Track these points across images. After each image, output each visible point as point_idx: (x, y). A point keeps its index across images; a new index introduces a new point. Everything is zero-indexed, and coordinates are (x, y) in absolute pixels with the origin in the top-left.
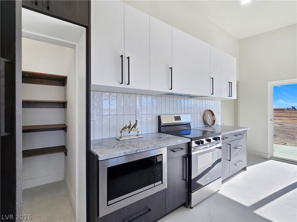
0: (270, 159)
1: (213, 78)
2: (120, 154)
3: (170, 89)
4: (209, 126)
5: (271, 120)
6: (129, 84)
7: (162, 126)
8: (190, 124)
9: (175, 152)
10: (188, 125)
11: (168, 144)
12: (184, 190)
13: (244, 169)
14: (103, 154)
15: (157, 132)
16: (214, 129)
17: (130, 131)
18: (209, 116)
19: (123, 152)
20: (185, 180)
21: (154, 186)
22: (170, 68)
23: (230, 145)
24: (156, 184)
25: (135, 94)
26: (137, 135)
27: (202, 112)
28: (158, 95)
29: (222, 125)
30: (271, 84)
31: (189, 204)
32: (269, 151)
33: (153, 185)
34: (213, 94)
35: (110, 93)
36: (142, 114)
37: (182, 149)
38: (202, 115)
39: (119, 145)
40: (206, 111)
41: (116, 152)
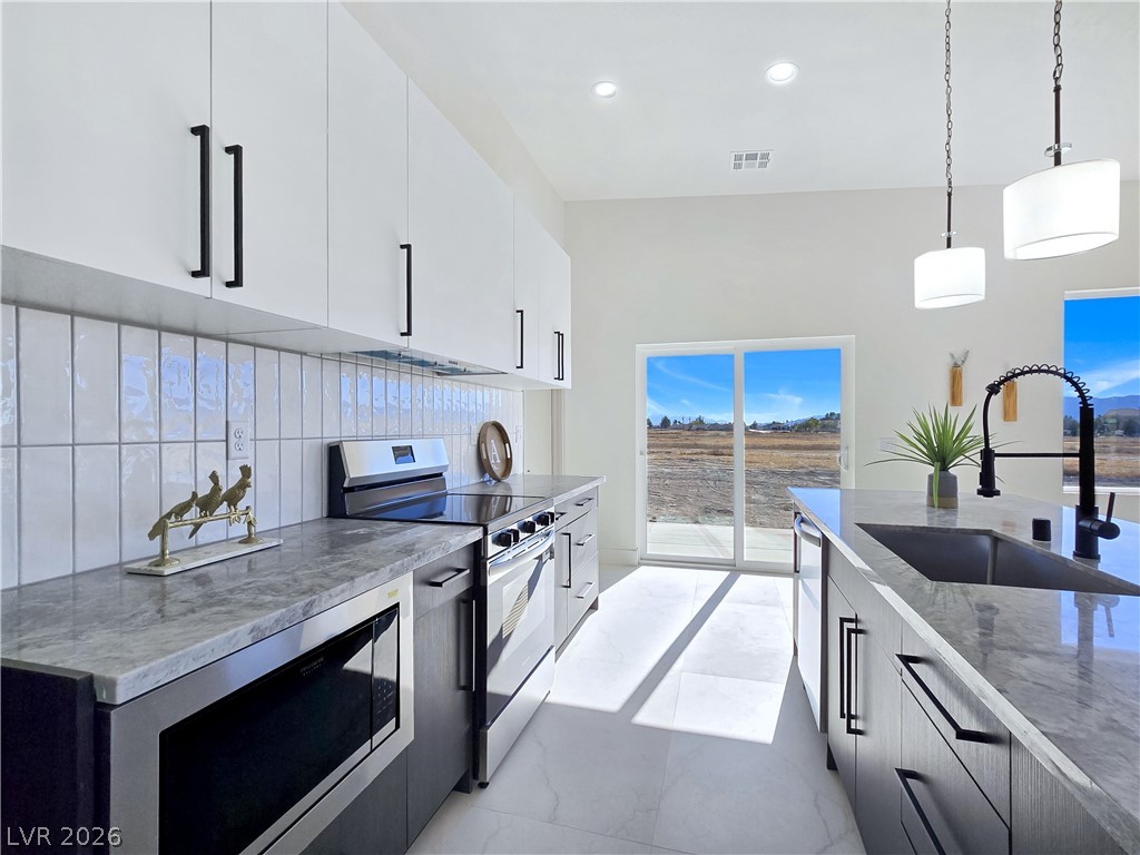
0: (640, 565)
1: (522, 312)
2: (234, 641)
3: (402, 334)
4: (495, 478)
5: (641, 454)
6: (237, 282)
7: (351, 489)
8: (441, 474)
9: (440, 585)
10: (436, 476)
11: (419, 557)
12: (461, 727)
13: (594, 607)
14: (133, 663)
15: (322, 518)
16: (508, 487)
17: (197, 526)
18: (493, 445)
19: (249, 625)
20: (463, 688)
21: (372, 751)
22: (402, 247)
23: (569, 534)
24: (377, 738)
25: (221, 339)
26: (247, 540)
27: (476, 430)
28: (328, 354)
29: (526, 473)
30: (645, 350)
31: (475, 776)
32: (638, 544)
33: (366, 748)
34: (522, 367)
35: (77, 319)
36: (255, 440)
37: (460, 571)
38: (476, 443)
39: (183, 598)
40: (485, 427)
41: (212, 636)
